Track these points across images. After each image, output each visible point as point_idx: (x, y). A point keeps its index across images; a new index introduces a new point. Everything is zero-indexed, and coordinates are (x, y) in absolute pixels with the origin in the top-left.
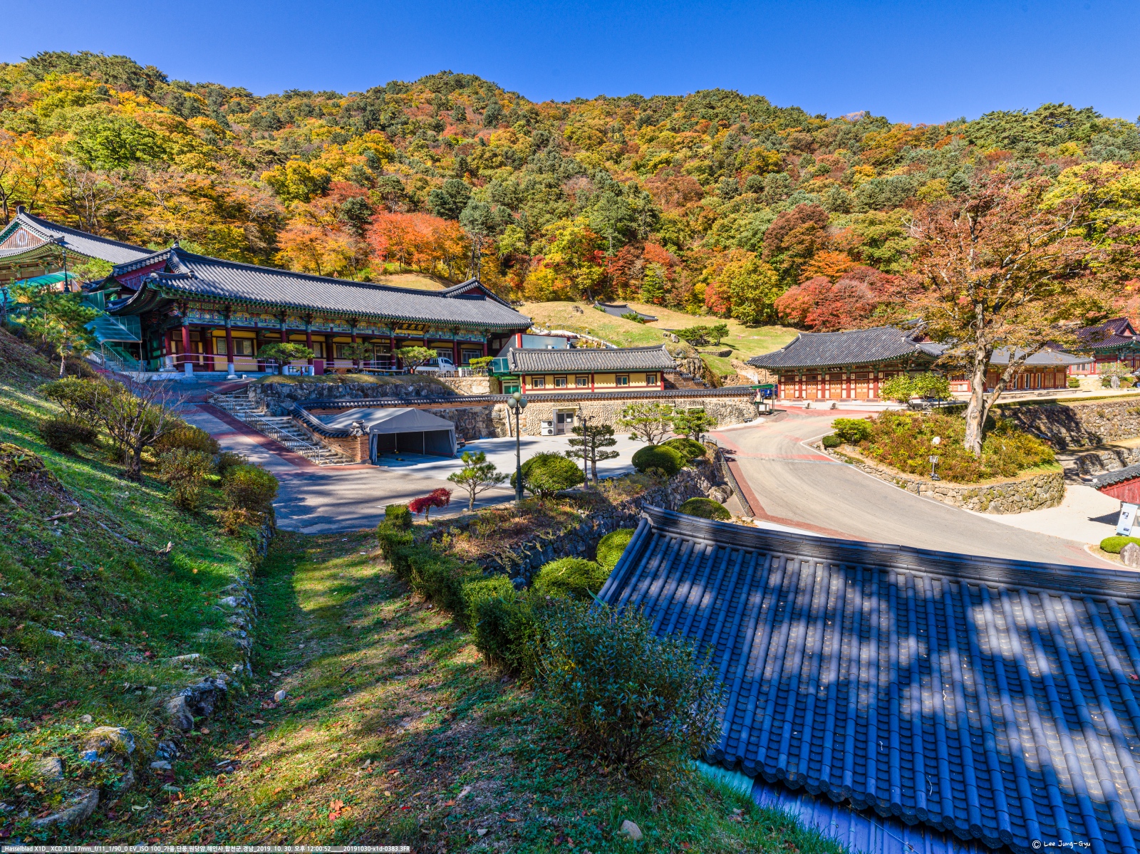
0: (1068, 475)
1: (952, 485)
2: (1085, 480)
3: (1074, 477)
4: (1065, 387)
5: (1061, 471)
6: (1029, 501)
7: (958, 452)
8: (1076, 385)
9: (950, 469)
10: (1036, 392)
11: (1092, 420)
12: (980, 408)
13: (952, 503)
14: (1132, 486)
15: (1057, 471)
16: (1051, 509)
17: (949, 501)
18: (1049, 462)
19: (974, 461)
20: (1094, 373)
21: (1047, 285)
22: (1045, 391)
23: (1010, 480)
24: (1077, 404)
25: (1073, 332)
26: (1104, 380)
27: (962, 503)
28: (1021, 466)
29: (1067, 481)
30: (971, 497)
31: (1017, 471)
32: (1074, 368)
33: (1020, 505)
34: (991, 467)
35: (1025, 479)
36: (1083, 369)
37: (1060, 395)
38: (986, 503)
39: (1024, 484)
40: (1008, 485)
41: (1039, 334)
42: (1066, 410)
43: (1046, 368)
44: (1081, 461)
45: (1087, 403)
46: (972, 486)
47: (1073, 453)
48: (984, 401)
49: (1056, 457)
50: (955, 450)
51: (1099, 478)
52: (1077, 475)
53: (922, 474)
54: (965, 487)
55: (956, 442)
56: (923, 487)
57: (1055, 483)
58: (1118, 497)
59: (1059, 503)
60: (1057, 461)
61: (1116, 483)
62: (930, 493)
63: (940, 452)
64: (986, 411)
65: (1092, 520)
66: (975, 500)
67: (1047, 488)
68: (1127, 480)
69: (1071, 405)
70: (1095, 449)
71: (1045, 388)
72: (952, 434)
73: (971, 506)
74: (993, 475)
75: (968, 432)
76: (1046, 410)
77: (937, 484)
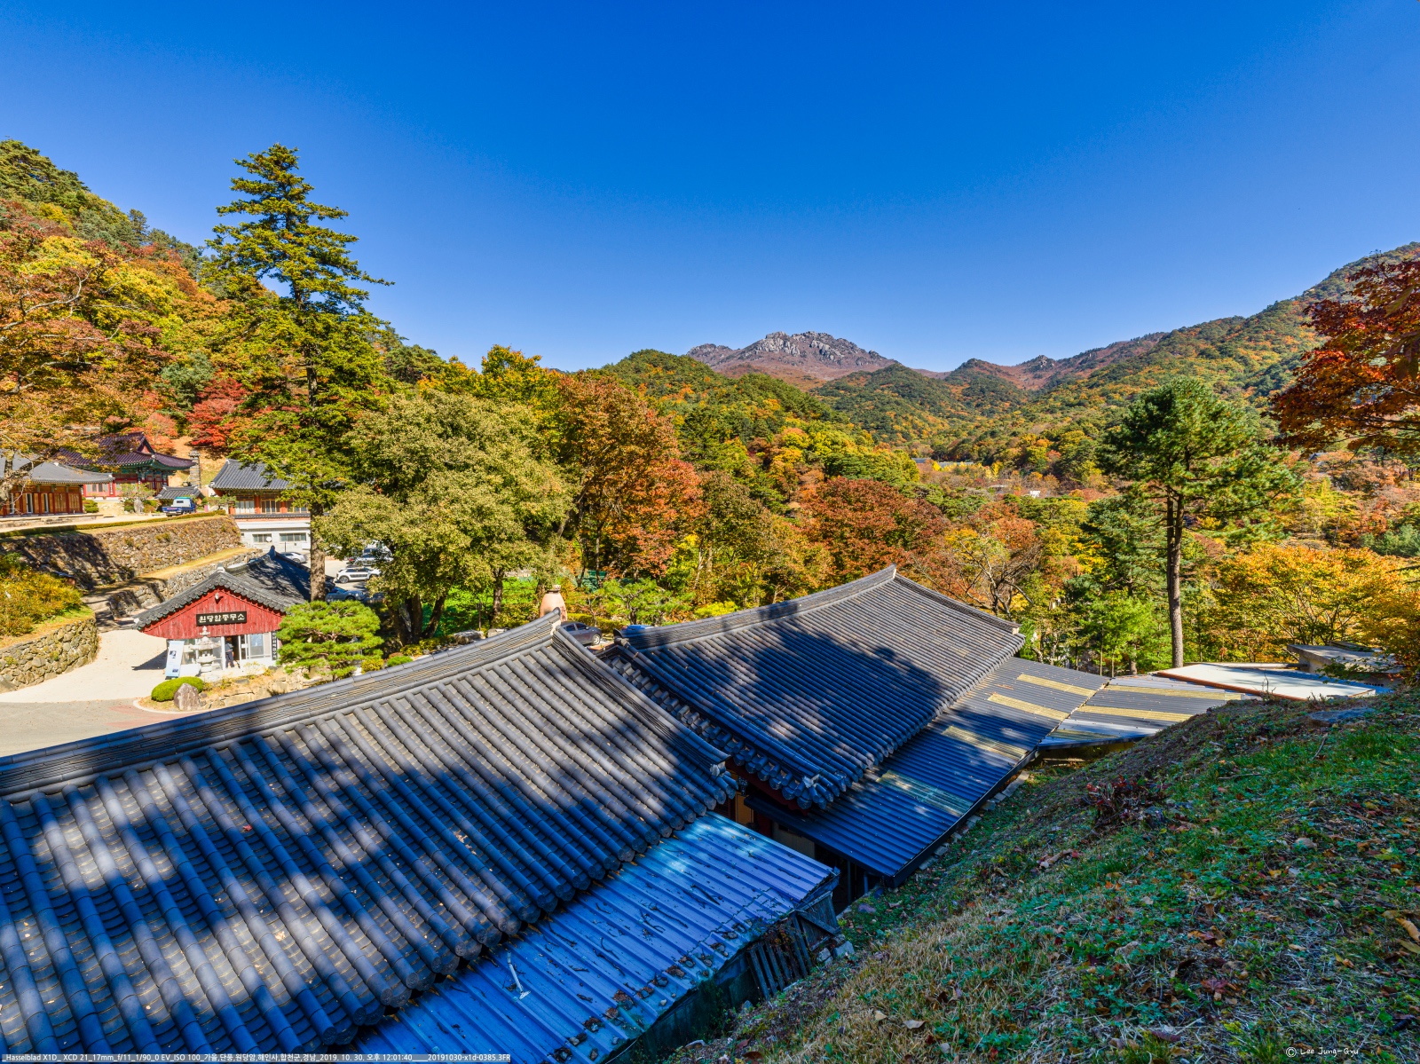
0: (101, 620)
2: (121, 623)
3: (110, 622)
4: (81, 512)
5: (93, 617)
6: (54, 663)
8: (94, 510)
10: (44, 518)
11: (120, 550)
14: (176, 620)
15: (88, 617)
16: (86, 667)
18: (75, 607)
20: (113, 496)
21: (50, 374)
22: (56, 517)
23: (24, 639)
24: (100, 531)
25: (92, 438)
26: (126, 503)
28: (37, 618)
29: (101, 628)
31: (32, 626)
32: (89, 488)
33: (42, 670)
35: (45, 634)
36: (101, 490)
37: (78, 521)
39: (45, 641)
40: (21, 647)
41: (48, 436)
42: (89, 540)
43: (54, 486)
44: (114, 602)
45: (112, 530)
47: (103, 593)
49: (84, 600)
51: (140, 616)
52: (111, 618)
57: (86, 633)
58: (163, 636)
59: (94, 657)
60: (85, 604)
61: (160, 619)
65: (136, 669)
67: (76, 640)
68: (171, 613)
69: (94, 533)
70: (128, 585)
71: (55, 513)
76: (63, 541)
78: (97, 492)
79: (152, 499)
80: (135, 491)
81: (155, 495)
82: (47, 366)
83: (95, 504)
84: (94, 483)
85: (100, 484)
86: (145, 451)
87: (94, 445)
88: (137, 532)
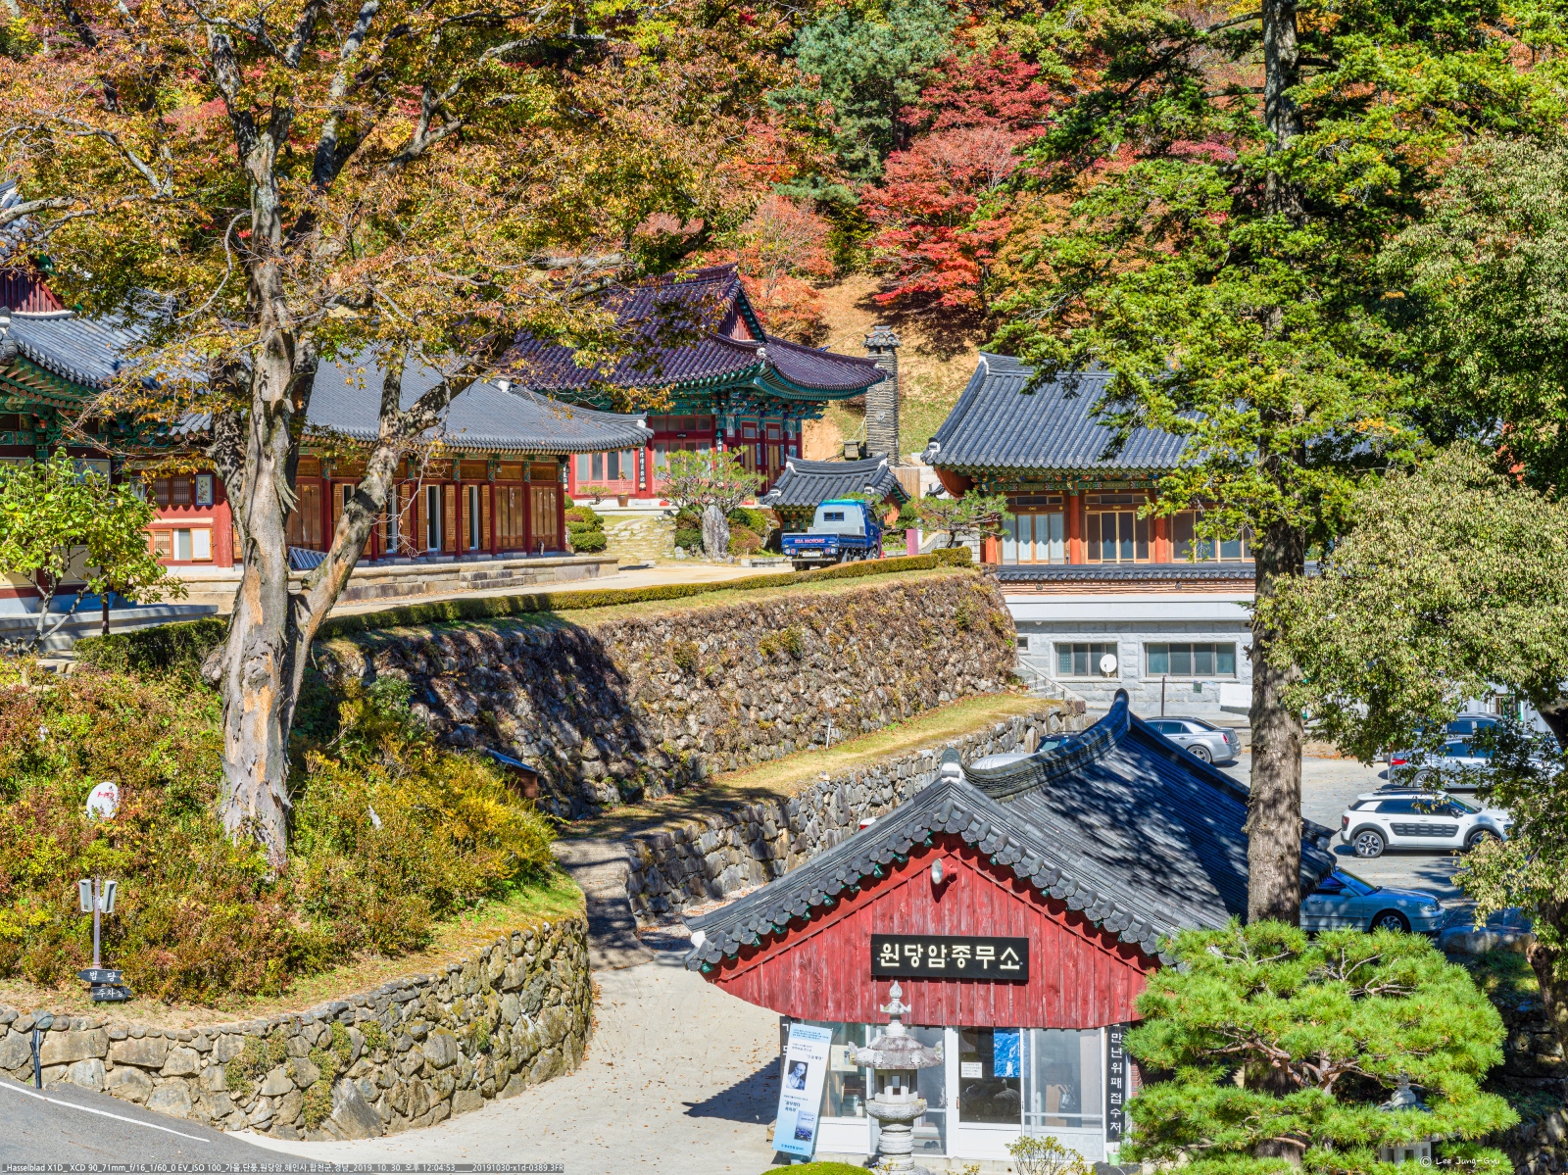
0: (603, 927)
1: (179, 1019)
3: (625, 936)
4: (561, 549)
5: (577, 911)
6: (479, 1059)
7: (197, 852)
8: (594, 543)
9: (170, 939)
10: (468, 568)
11: (660, 684)
12: (276, 633)
13: (180, 1110)
14: (811, 950)
15: (567, 912)
16: (558, 1083)
17: (168, 1101)
18: (531, 873)
19: (262, 890)
20: (648, 493)
21: (500, 84)
22: (500, 566)
23: (409, 969)
24: (609, 616)
25: (601, 296)
26: (681, 520)
27: (227, 1101)
28: (442, 902)
29: (602, 956)
30: (259, 1069)
31: (431, 926)
33: (447, 1079)
34: (332, 912)
35: (459, 958)
36: (614, 473)
37: (553, 582)
38: (320, 1088)
39: (458, 983)
40: (400, 994)
41: (488, 293)
43: (495, 459)
44: (646, 868)
45: (643, 613)
46: (264, 1013)
47: (616, 833)
48: (294, 602)
49: (561, 852)
50: (182, 842)
51: (708, 923)
52: (635, 924)
53: (46, 979)
54: (235, 1021)
55: (188, 802)
56: (54, 1044)
57: (561, 967)
58: (771, 1003)
59: (579, 1052)
60: (563, 868)
61: (766, 941)
62: (86, 1071)
63: (120, 856)
64: (302, 649)
65: (696, 1110)
66: (278, 1079)
67: (533, 989)
68: (797, 923)
69: (590, 621)
70: (684, 808)
71: (495, 550)
72: (170, 768)
73: (261, 1110)
74: (341, 951)
75: (233, 752)
77: (118, 1017)
78: (605, 482)
79: (752, 504)
80: (707, 476)
81: (762, 493)
82: (493, 60)
83: (598, 522)
84: (595, 450)
85: (613, 450)
86: (739, 334)
87: (603, 318)
88: (708, 622)
